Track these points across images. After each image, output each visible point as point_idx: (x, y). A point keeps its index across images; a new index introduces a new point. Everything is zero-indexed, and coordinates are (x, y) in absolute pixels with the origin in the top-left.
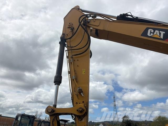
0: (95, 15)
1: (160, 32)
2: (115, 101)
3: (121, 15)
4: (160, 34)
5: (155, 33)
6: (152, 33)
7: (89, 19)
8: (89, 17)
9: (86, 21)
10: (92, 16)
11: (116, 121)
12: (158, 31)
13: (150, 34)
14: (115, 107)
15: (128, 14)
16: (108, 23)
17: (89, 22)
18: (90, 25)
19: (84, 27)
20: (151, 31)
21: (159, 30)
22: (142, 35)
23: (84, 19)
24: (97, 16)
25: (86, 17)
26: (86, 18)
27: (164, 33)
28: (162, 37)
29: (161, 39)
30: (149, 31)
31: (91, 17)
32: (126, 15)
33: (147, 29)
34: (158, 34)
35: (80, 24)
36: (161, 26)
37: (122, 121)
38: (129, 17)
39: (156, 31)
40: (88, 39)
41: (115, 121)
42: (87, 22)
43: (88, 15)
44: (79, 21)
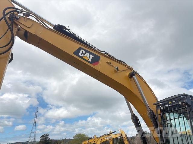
0: (28, 13)
1: (90, 55)
2: (36, 117)
3: (59, 25)
4: (89, 56)
5: (86, 55)
6: (83, 54)
7: (19, 16)
8: (20, 12)
9: (14, 16)
10: (23, 12)
11: (32, 141)
12: (88, 54)
13: (81, 55)
14: (35, 124)
15: (66, 27)
16: (43, 28)
17: (17, 19)
18: (18, 23)
19: (9, 22)
20: (83, 52)
22: (74, 53)
23: (12, 13)
24: (30, 15)
25: (16, 11)
26: (16, 13)
27: (93, 57)
28: (90, 60)
29: (89, 62)
30: (82, 51)
31: (23, 14)
32: (64, 27)
33: (80, 49)
34: (88, 56)
35: (4, 17)
36: (92, 50)
37: (39, 141)
38: (66, 30)
39: (87, 54)
40: (10, 39)
41: (30, 141)
42: (15, 18)
43: (19, 10)
44: (4, 12)
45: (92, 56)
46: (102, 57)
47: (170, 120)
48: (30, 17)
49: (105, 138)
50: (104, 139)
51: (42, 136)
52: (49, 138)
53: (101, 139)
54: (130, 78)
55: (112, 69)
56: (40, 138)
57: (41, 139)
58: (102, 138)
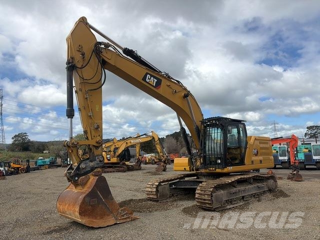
4: (154, 81)
5: (151, 80)
13: (148, 80)
21: (155, 77)
28: (154, 84)
29: (153, 86)
30: (148, 75)
33: (147, 74)
37: (11, 143)
39: (152, 78)
45: (156, 80)
46: (163, 80)
47: (214, 133)
48: (110, 48)
49: (132, 141)
50: (130, 142)
51: (16, 136)
52: (29, 140)
53: (127, 143)
54: (184, 98)
55: (171, 90)
56: (13, 138)
57: (15, 141)
58: (128, 141)
